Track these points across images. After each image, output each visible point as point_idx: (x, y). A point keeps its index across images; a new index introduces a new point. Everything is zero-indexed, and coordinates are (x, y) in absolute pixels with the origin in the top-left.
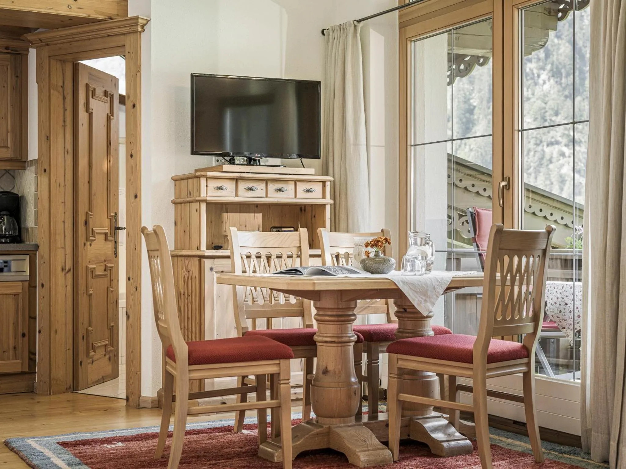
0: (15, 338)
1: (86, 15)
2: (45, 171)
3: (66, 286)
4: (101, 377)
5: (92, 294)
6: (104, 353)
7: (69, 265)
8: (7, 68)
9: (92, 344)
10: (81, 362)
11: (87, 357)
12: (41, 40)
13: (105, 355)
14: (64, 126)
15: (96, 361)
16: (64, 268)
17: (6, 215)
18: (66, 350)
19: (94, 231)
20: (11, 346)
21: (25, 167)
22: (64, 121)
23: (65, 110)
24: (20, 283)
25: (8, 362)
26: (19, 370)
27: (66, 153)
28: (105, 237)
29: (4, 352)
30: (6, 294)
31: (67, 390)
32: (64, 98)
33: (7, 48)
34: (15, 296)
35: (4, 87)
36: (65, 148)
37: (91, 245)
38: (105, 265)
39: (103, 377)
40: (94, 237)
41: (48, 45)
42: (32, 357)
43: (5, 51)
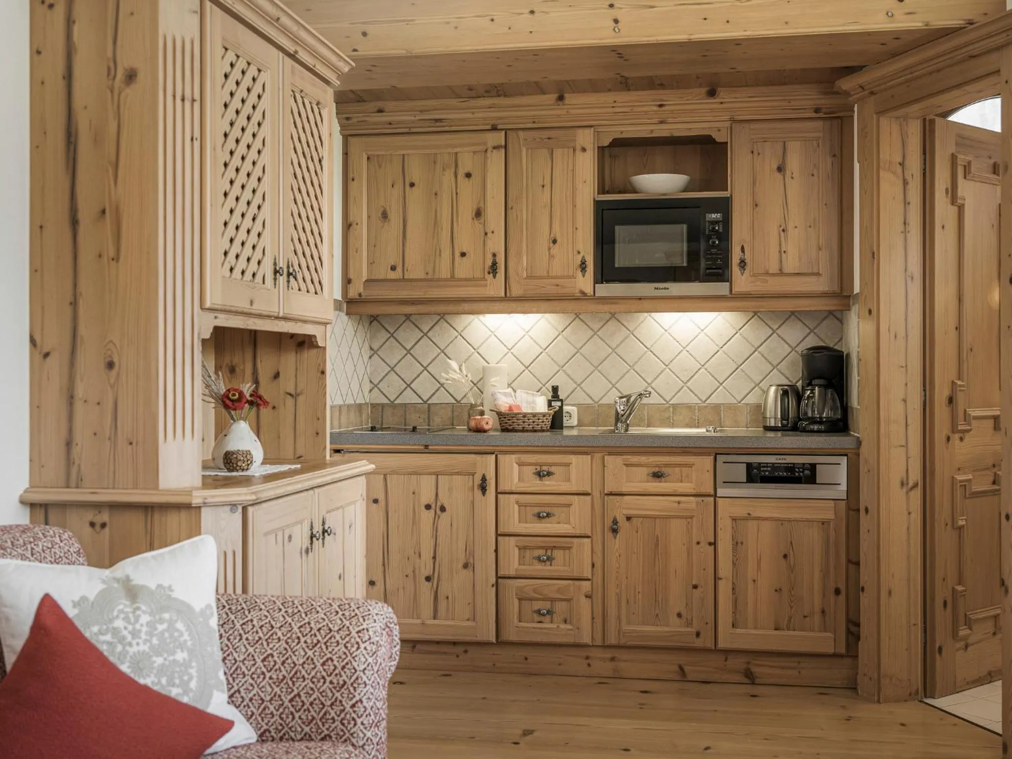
0: (824, 596)
1: (920, 24)
2: (870, 312)
3: (909, 513)
4: (985, 673)
5: (963, 526)
6: (992, 630)
7: (915, 475)
8: (818, 144)
9: (966, 614)
10: (940, 649)
11: (953, 638)
12: (862, 87)
13: (994, 634)
14: (905, 232)
15: (973, 644)
16: (905, 482)
17: (820, 386)
18: (910, 627)
19: (969, 415)
20: (817, 609)
21: (849, 306)
22: (905, 223)
23: (906, 203)
24: (832, 503)
25: (812, 634)
26: (831, 651)
27: (909, 280)
28: (995, 424)
29: (805, 617)
30: (808, 521)
31: (912, 696)
32: (905, 183)
33: (817, 111)
34: (823, 524)
35: (813, 175)
36: (906, 270)
37: (961, 439)
38: (995, 473)
39: (990, 674)
40: (969, 424)
41: (872, 93)
42: (853, 629)
43: (814, 115)
